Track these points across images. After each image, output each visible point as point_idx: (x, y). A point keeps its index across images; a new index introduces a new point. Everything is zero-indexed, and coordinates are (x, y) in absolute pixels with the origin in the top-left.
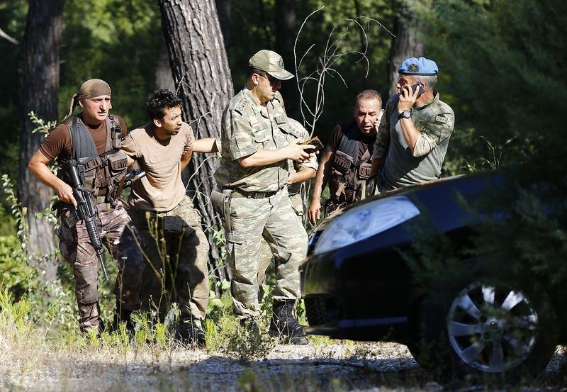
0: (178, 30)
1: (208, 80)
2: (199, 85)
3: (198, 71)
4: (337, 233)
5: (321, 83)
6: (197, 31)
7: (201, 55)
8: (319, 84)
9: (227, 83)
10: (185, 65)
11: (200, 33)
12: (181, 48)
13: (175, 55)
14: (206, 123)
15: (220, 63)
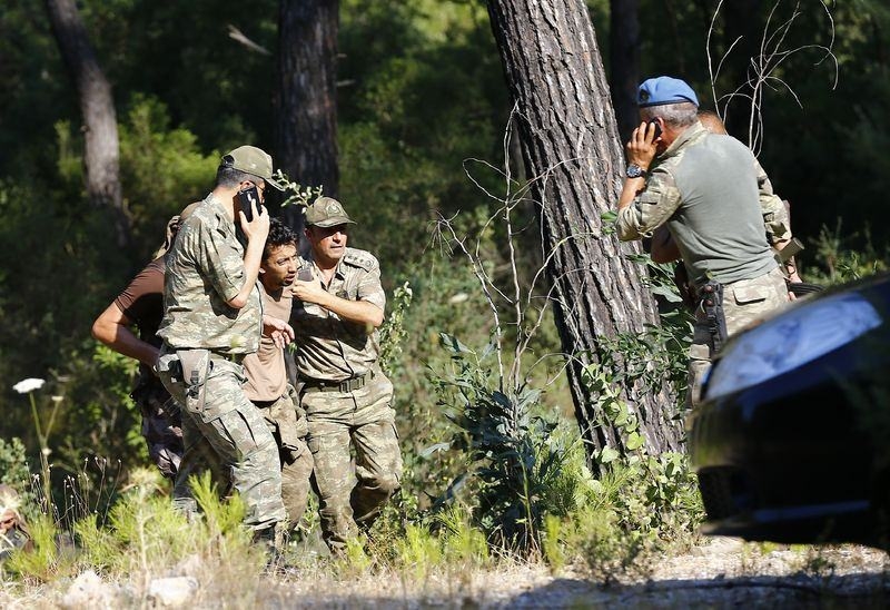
0: (515, 22)
1: (571, 104)
2: (556, 115)
3: (553, 91)
4: (743, 361)
5: (757, 102)
6: (548, 23)
7: (557, 63)
8: (753, 104)
9: (604, 109)
10: (530, 81)
11: (554, 25)
12: (521, 52)
13: (513, 64)
14: (570, 179)
15: (591, 75)
